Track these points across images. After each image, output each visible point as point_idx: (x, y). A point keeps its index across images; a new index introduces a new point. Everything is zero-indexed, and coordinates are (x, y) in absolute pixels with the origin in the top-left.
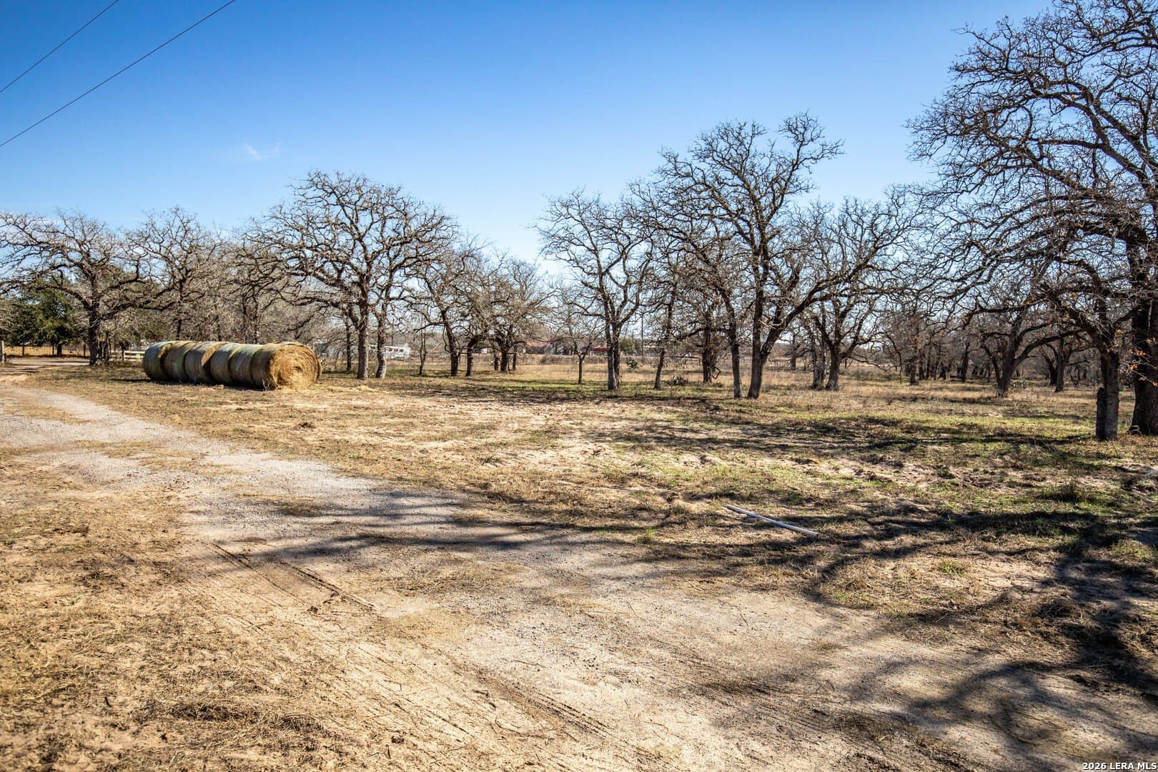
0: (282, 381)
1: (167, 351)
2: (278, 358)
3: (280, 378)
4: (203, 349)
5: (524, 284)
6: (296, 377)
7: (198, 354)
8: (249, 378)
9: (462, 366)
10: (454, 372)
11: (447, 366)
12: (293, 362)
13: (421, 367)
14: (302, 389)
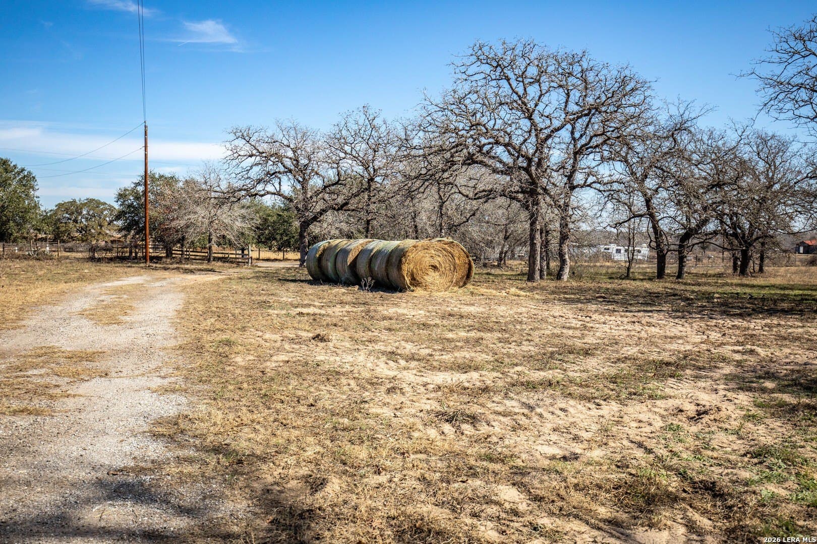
0: (415, 282)
1: (324, 250)
2: (411, 255)
3: (413, 278)
4: (352, 247)
5: (770, 164)
6: (432, 277)
7: (345, 252)
8: (385, 279)
9: (671, 267)
10: (661, 274)
11: (652, 268)
12: (428, 261)
13: (629, 269)
14: (438, 291)
